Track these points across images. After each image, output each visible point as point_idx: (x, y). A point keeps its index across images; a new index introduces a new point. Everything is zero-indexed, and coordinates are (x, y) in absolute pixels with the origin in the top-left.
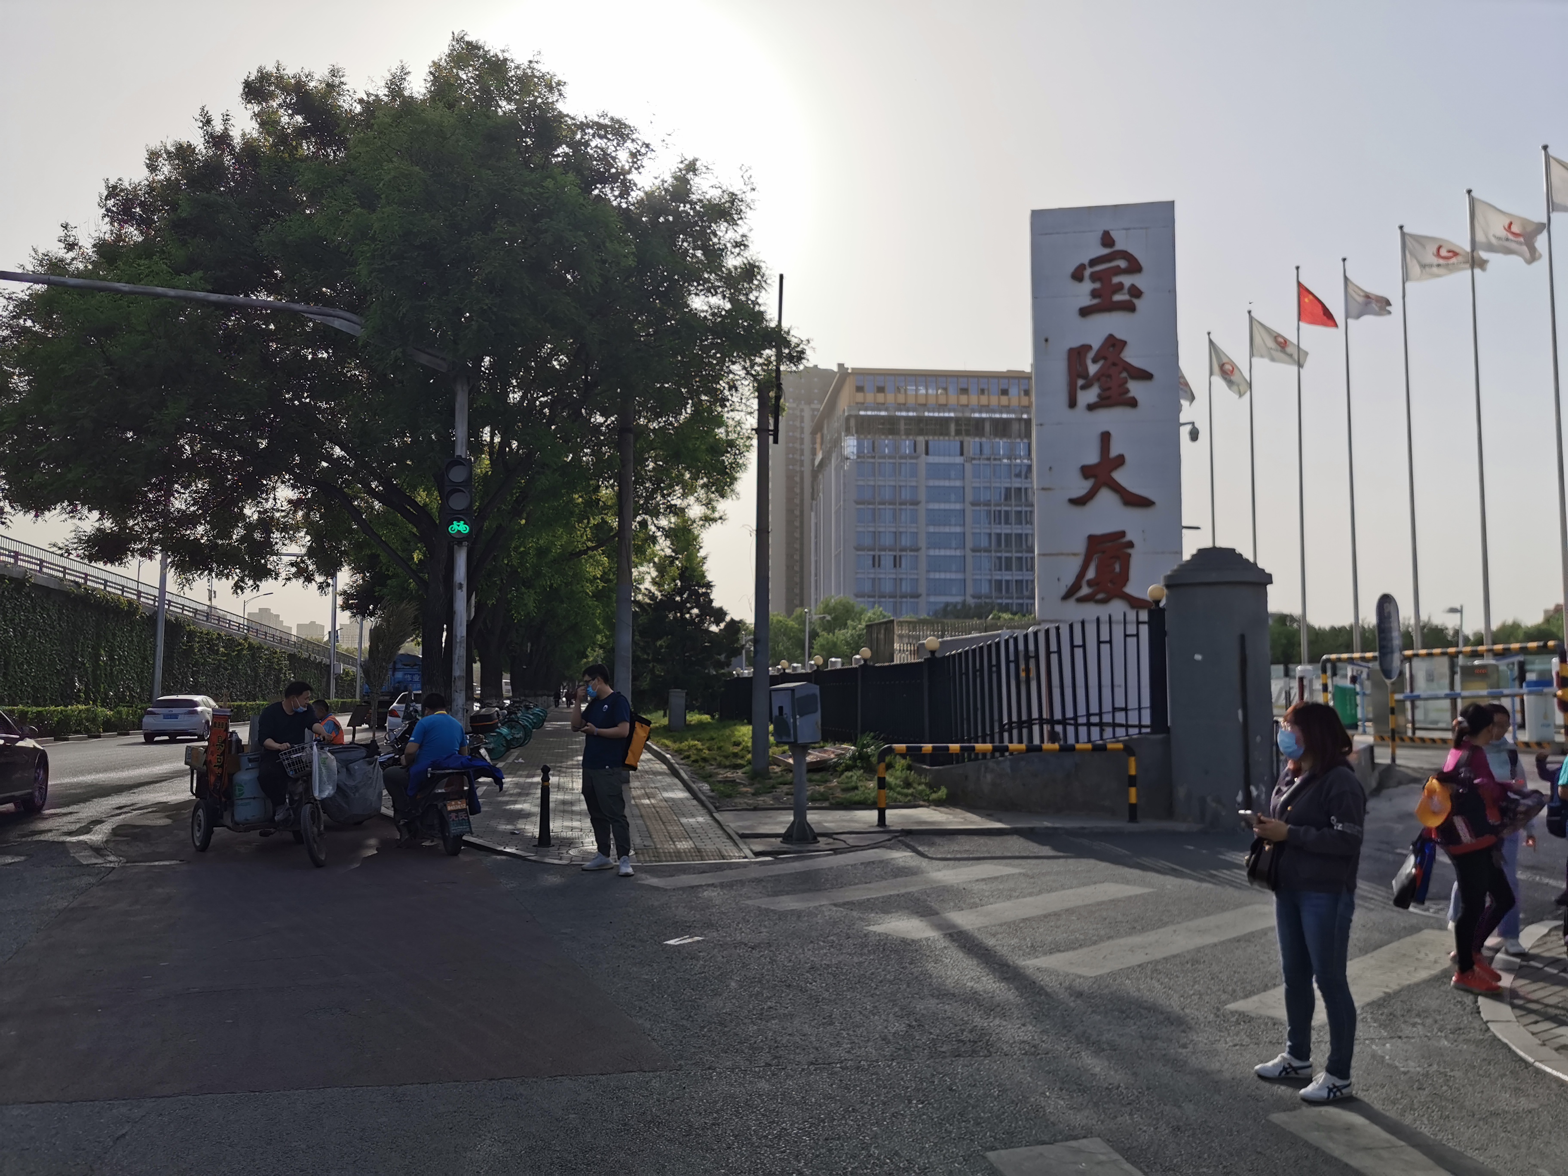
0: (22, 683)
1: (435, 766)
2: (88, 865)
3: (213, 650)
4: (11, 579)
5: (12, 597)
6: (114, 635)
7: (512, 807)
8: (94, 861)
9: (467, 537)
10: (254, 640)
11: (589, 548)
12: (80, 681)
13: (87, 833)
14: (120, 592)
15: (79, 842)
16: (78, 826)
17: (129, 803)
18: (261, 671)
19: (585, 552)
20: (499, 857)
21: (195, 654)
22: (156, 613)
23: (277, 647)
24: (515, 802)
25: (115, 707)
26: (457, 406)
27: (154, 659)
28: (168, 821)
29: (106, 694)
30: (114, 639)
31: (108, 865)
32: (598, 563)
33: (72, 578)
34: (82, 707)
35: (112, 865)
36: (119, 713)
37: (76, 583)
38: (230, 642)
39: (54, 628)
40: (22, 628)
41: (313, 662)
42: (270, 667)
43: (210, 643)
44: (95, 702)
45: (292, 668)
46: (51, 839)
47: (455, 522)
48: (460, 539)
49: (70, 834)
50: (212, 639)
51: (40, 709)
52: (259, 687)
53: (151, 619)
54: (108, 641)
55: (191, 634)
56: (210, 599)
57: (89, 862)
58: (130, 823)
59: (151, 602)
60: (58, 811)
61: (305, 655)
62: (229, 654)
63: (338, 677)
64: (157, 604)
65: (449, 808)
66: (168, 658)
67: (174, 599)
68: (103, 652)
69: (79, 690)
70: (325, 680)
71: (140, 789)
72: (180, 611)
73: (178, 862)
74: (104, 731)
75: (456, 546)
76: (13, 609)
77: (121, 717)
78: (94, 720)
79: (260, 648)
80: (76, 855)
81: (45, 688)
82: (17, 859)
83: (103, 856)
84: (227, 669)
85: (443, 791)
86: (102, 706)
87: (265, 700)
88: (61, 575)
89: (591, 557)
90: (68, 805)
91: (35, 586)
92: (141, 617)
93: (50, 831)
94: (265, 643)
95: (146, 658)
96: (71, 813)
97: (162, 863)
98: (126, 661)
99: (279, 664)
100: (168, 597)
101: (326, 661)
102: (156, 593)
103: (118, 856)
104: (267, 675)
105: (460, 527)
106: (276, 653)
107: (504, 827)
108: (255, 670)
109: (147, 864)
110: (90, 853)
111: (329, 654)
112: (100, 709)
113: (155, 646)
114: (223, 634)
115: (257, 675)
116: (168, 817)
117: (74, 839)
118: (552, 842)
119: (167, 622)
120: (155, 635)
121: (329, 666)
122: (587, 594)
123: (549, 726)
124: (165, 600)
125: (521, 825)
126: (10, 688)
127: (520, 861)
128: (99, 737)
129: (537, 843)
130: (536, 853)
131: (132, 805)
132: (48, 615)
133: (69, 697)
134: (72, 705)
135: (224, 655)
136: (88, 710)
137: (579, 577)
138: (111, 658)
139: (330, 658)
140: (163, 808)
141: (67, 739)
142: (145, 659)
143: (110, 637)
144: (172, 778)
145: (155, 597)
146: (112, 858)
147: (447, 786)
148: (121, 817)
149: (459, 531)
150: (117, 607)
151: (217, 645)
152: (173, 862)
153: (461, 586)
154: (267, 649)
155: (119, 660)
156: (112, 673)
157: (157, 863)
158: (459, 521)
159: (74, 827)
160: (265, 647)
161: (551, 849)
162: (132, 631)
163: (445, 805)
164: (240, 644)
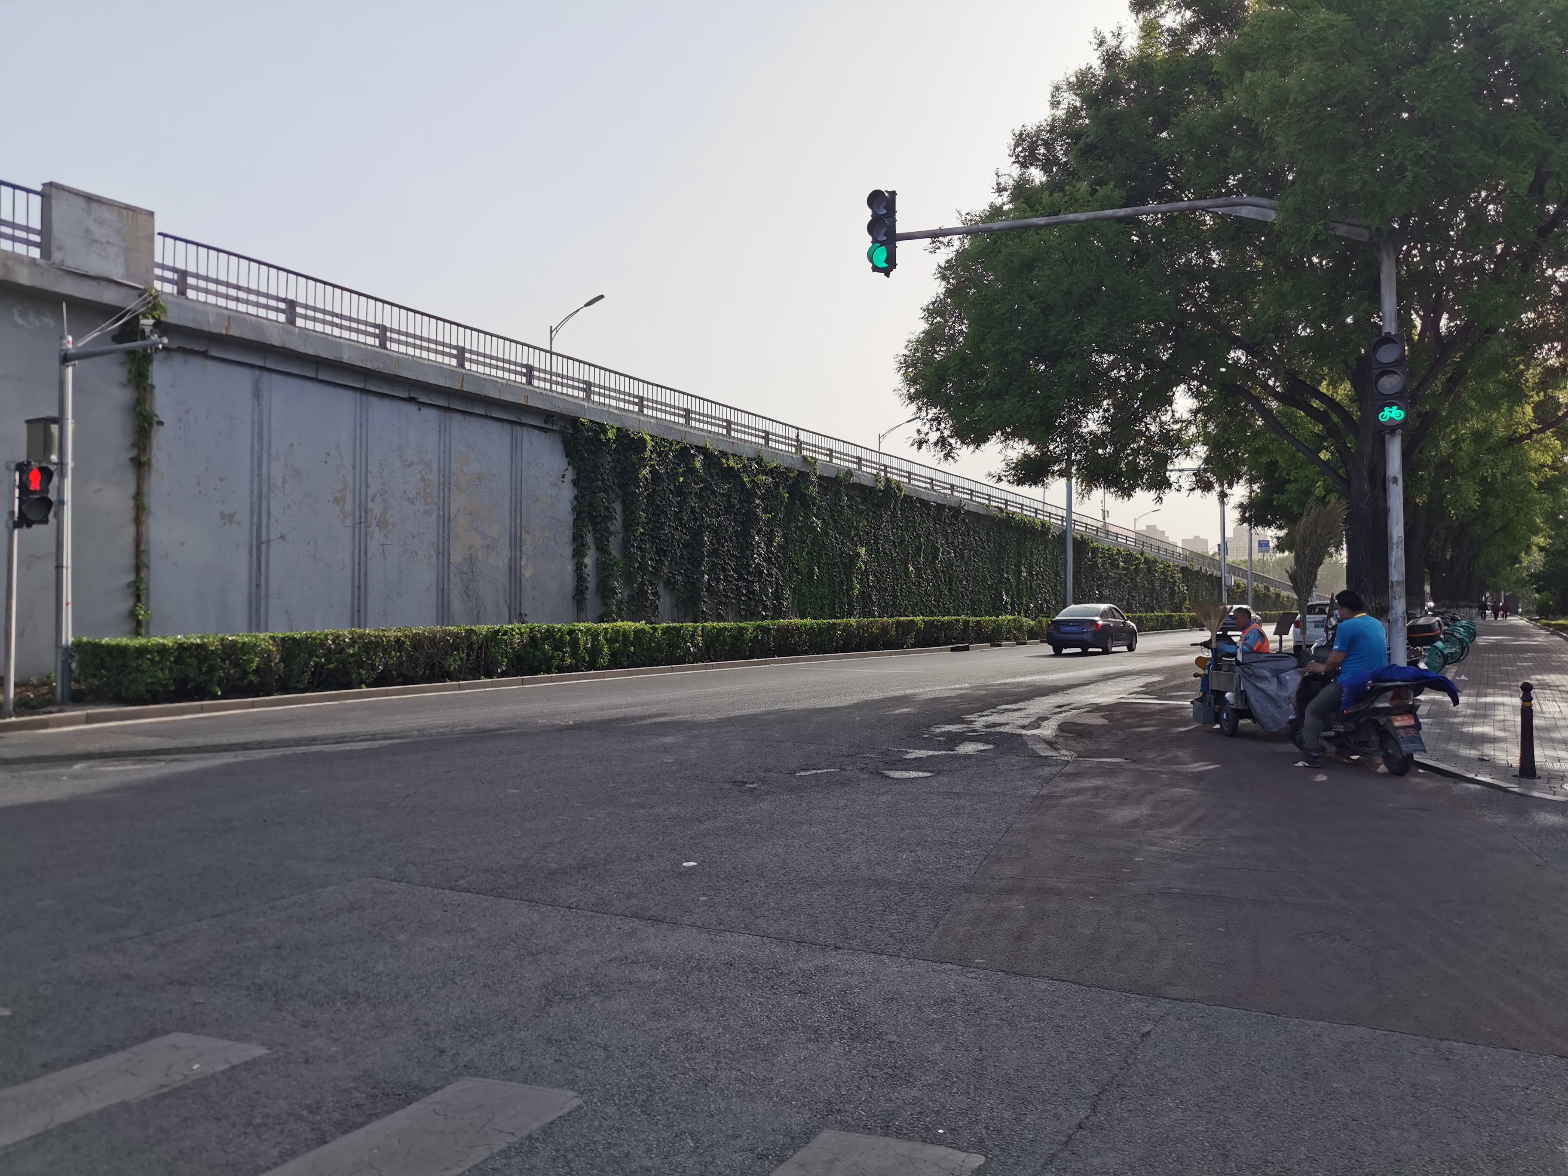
0: (963, 596)
1: (1376, 678)
2: (1046, 757)
3: (1114, 565)
4: (950, 508)
5: (951, 524)
6: (1032, 553)
7: (1470, 729)
8: (1050, 753)
9: (1402, 425)
10: (1150, 554)
11: (1532, 431)
12: (1007, 595)
13: (1039, 727)
14: (1033, 515)
15: (1033, 735)
16: (1029, 721)
17: (1066, 702)
18: (1157, 584)
19: (1529, 436)
20: (1471, 786)
21: (1099, 569)
22: (1065, 532)
23: (1170, 561)
24: (1473, 724)
25: (1036, 617)
26: (1383, 276)
27: (1065, 575)
28: (1104, 721)
29: (1028, 607)
30: (1032, 557)
31: (1063, 758)
32: (1547, 448)
33: (996, 504)
34: (1010, 617)
35: (1066, 758)
36: (1040, 622)
37: (1000, 508)
38: (1129, 557)
39: (984, 548)
40: (960, 549)
41: (1204, 575)
42: (1164, 580)
43: (1111, 558)
44: (1019, 613)
45: (1185, 580)
46: (1010, 731)
47: (1386, 409)
48: (1392, 428)
49: (1024, 727)
50: (1113, 554)
51: (978, 619)
52: (1157, 599)
53: (1062, 537)
54: (1026, 559)
55: (1095, 550)
56: (1104, 519)
57: (1046, 754)
58: (1072, 721)
59: (1060, 522)
60: (1009, 707)
61: (1196, 568)
62: (1128, 568)
63: (1230, 589)
64: (1065, 524)
65: (1397, 724)
66: (1076, 573)
67: (1079, 518)
68: (1023, 569)
69: (1006, 603)
70: (1216, 592)
71: (1072, 690)
72: (1084, 529)
73: (1123, 760)
74: (1029, 639)
75: (1387, 436)
76: (953, 533)
77: (1042, 626)
78: (1020, 628)
79: (1155, 562)
80: (1034, 747)
81: (980, 601)
82: (986, 747)
83: (1056, 749)
84: (1126, 582)
85: (1387, 705)
86: (1025, 616)
87: (1162, 611)
88: (987, 502)
89: (1536, 441)
90: (1016, 702)
91: (968, 513)
92: (1053, 536)
93: (1007, 724)
94: (1159, 557)
95: (1058, 572)
96: (1020, 709)
97: (1109, 760)
98: (1042, 576)
99: (1172, 577)
100: (1074, 517)
101: (1216, 573)
102: (1064, 514)
103: (1069, 750)
104: (1163, 587)
105: (1393, 414)
106: (1169, 566)
107: (1468, 752)
108: (1151, 582)
109: (1096, 760)
110: (1045, 746)
111: (1220, 566)
112: (1024, 619)
113: (1066, 562)
114: (1122, 549)
115: (1153, 588)
116: (1103, 717)
117: (1029, 732)
118: (1538, 772)
119: (1075, 539)
120: (1065, 551)
121: (1221, 578)
122: (1531, 484)
123: (1482, 640)
124: (1071, 520)
125: (1488, 750)
126: (954, 601)
127: (1501, 793)
128: (1025, 644)
129: (1518, 773)
130: (1519, 784)
131: (1069, 704)
132: (979, 537)
133: (998, 608)
134: (1002, 615)
135: (1124, 569)
136: (1015, 620)
137: (1520, 466)
138: (1030, 573)
139: (1220, 571)
140: (1097, 708)
141: (1000, 645)
142: (1057, 574)
143: (1028, 555)
144: (1096, 681)
145: (1063, 517)
146: (1064, 752)
147: (1393, 699)
148: (1063, 715)
149: (1391, 419)
150: (1033, 527)
151: (1117, 560)
152: (1119, 760)
153: (1395, 480)
154: (1161, 563)
155: (1037, 575)
156: (1031, 587)
157: (1104, 760)
158: (1390, 405)
159: (1026, 722)
160: (1160, 561)
161: (1537, 781)
162: (1046, 548)
163: (1390, 721)
164: (1137, 559)
